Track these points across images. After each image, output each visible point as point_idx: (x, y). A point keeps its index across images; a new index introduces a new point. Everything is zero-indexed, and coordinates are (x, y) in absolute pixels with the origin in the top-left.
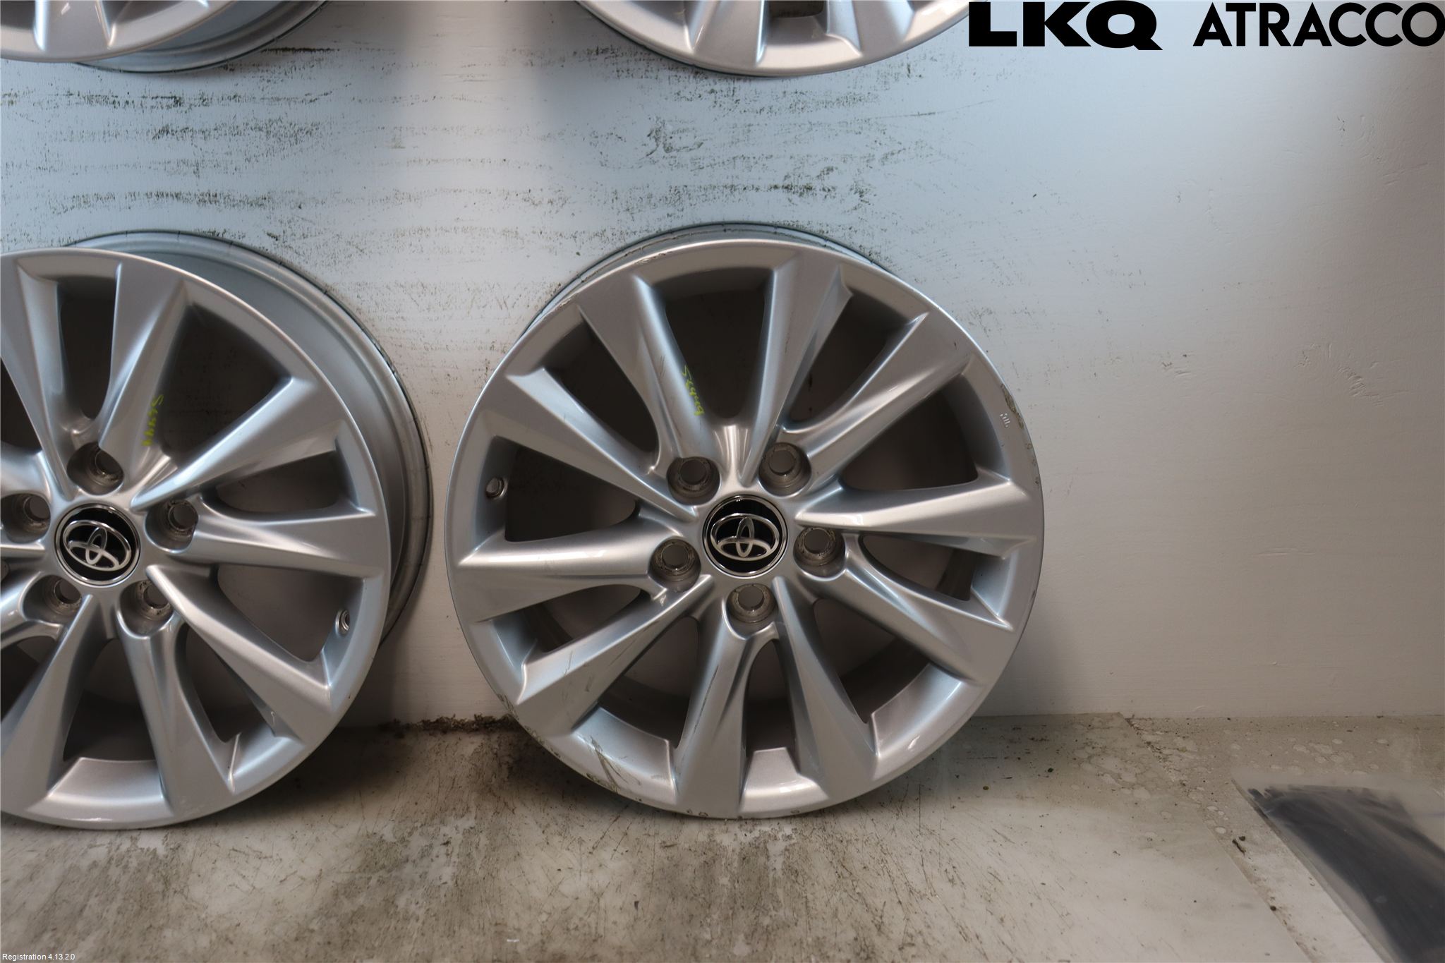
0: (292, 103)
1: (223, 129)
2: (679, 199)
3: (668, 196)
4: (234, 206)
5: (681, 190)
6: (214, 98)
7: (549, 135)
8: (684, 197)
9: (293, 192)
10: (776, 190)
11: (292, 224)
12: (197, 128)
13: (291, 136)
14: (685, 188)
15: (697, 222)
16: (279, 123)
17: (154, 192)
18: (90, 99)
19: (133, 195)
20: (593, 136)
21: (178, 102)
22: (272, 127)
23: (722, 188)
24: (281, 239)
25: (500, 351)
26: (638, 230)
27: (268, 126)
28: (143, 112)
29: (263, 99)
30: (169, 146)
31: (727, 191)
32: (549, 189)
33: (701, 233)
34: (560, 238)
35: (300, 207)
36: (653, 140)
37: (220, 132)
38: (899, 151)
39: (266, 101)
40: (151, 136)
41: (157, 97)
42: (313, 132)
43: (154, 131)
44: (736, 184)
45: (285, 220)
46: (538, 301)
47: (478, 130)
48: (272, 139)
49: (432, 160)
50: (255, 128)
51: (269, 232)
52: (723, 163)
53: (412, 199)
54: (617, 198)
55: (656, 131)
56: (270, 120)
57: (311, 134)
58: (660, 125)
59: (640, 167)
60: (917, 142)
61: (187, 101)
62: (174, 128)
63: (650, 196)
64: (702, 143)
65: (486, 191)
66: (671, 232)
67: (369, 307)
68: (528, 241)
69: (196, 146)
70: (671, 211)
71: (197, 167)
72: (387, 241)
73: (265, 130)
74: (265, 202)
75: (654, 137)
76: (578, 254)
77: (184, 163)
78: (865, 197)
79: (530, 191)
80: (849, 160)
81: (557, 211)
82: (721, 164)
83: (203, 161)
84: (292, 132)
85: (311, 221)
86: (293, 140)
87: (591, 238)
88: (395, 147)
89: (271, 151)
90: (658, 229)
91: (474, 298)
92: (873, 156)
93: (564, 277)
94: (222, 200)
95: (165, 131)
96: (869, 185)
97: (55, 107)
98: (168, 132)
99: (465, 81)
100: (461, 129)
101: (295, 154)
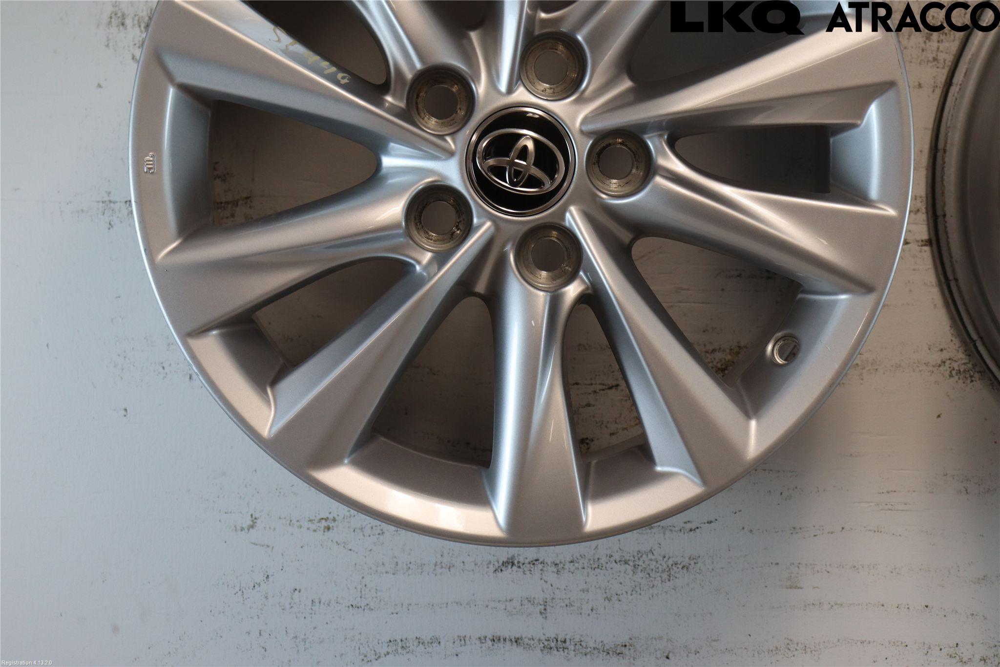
0: (668, 532)
1: (581, 561)
4: (586, 654)
9: (661, 638)
12: (549, 560)
13: (663, 571)
16: (650, 556)
17: (489, 636)
19: (463, 639)
22: (641, 559)
27: (636, 558)
30: (512, 581)
35: (668, 657)
37: (576, 565)
40: (492, 569)
42: (691, 567)
43: (496, 563)
47: (895, 569)
48: (640, 575)
49: (836, 604)
50: (620, 561)
53: (808, 650)
56: (639, 552)
57: (687, 568)
62: (522, 560)
69: (546, 582)
71: (545, 606)
73: (631, 563)
74: (625, 650)
77: (529, 601)
83: (553, 599)
84: (665, 566)
86: (665, 576)
88: (791, 588)
89: (637, 589)
94: (572, 647)
95: (510, 563)
97: (379, 534)
98: (513, 564)
99: (882, 510)
100: (874, 567)
101: (666, 592)
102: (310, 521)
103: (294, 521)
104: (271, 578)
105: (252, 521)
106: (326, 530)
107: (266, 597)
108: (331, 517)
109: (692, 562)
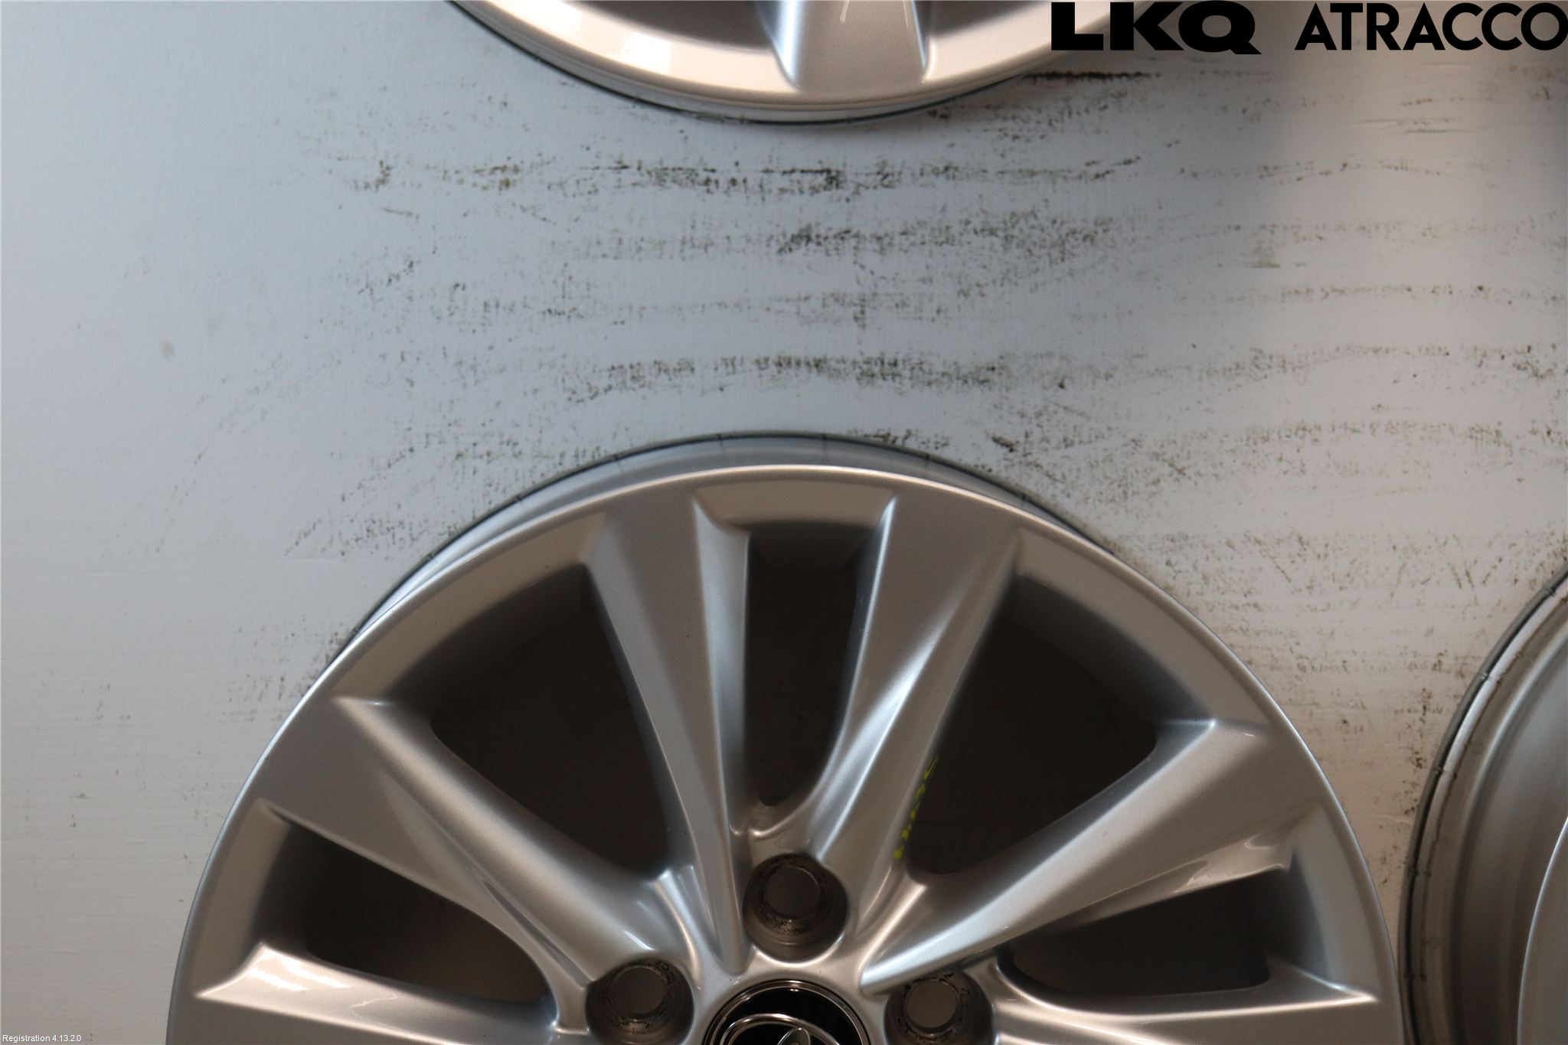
0: (1060, 181)
1: (919, 232)
4: (929, 384)
6: (907, 172)
9: (1050, 355)
11: (1044, 418)
12: (866, 231)
13: (1053, 245)
16: (1032, 221)
17: (773, 357)
18: (661, 176)
19: (730, 363)
21: (833, 179)
22: (1018, 226)
24: (1020, 449)
25: (1453, 675)
27: (1009, 225)
28: (763, 199)
29: (1002, 172)
30: (809, 267)
35: (1062, 386)
37: (912, 238)
39: (1007, 177)
40: (775, 247)
41: (793, 171)
42: (1098, 237)
43: (781, 238)
45: (1030, 412)
47: (1430, 229)
48: (1015, 252)
49: (1334, 290)
50: (983, 230)
51: (998, 435)
53: (1289, 367)
56: (1013, 214)
57: (1092, 240)
61: (850, 177)
62: (823, 232)
65: (1440, 349)
67: (1190, 584)
68: (1522, 450)
69: (862, 267)
71: (862, 306)
72: (1233, 451)
73: (1001, 234)
74: (993, 376)
77: (837, 300)
79: (1529, 349)
83: (875, 295)
84: (1055, 236)
85: (1082, 414)
86: (1056, 253)
88: (1260, 265)
89: (1011, 275)
91: (1404, 565)
94: (907, 373)
95: (804, 236)
97: (590, 193)
98: (809, 239)
99: (1409, 132)
100: (1395, 228)
101: (1058, 280)
102: (477, 171)
103: (451, 173)
104: (416, 267)
105: (383, 172)
106: (503, 187)
107: (410, 298)
108: (510, 164)
109: (1100, 230)
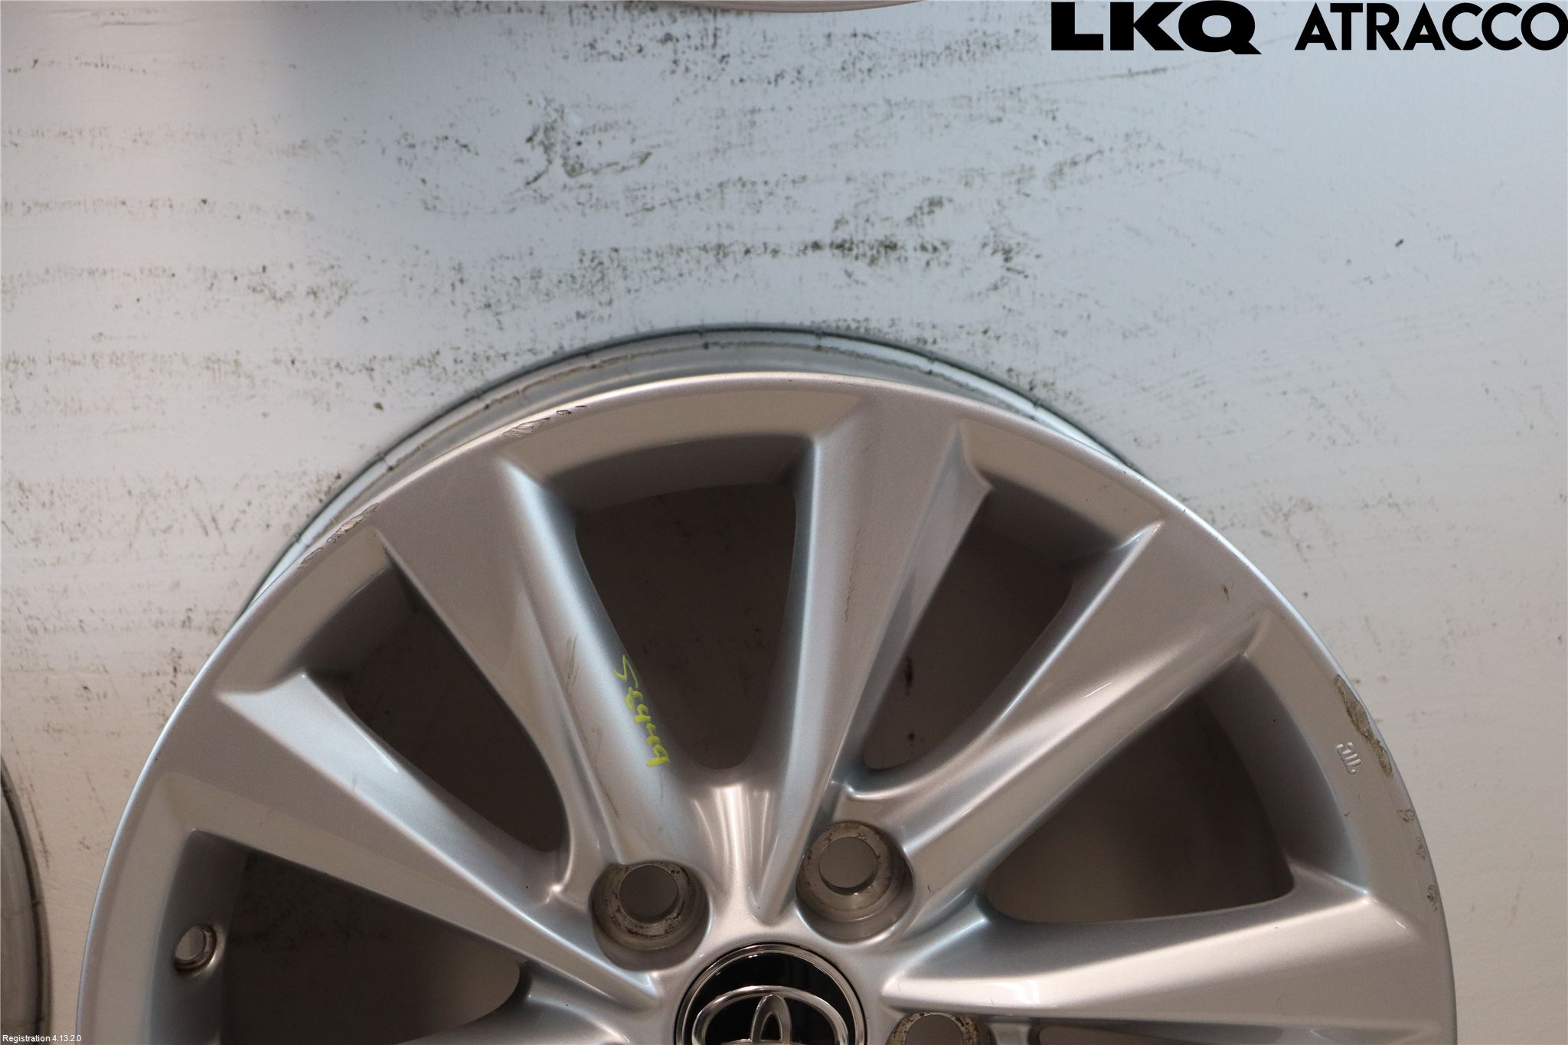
2: (602, 279)
3: (577, 274)
5: (606, 261)
7: (304, 145)
8: (614, 274)
10: (818, 253)
14: (614, 255)
15: (644, 329)
20: (404, 143)
23: (695, 252)
25: (204, 630)
26: (512, 349)
31: (709, 259)
32: (309, 263)
33: (653, 354)
34: (336, 372)
36: (540, 150)
38: (1089, 157)
44: (726, 242)
46: (291, 514)
52: (698, 196)
54: (462, 281)
55: (546, 130)
58: (554, 115)
59: (514, 209)
60: (1127, 135)
63: (536, 275)
64: (648, 155)
65: (164, 270)
66: (587, 352)
68: (264, 381)
70: (584, 304)
75: (542, 143)
76: (379, 406)
78: (1017, 261)
79: (264, 269)
80: (978, 182)
81: (328, 314)
82: (692, 200)
87: (406, 371)
90: (555, 347)
91: (142, 512)
92: (1031, 169)
93: (349, 460)
96: (1024, 234)
